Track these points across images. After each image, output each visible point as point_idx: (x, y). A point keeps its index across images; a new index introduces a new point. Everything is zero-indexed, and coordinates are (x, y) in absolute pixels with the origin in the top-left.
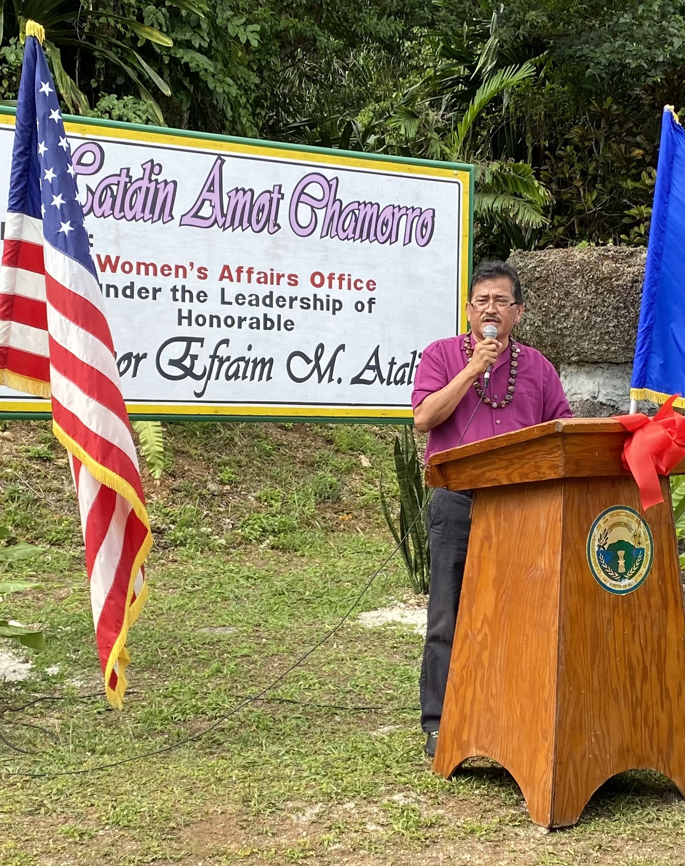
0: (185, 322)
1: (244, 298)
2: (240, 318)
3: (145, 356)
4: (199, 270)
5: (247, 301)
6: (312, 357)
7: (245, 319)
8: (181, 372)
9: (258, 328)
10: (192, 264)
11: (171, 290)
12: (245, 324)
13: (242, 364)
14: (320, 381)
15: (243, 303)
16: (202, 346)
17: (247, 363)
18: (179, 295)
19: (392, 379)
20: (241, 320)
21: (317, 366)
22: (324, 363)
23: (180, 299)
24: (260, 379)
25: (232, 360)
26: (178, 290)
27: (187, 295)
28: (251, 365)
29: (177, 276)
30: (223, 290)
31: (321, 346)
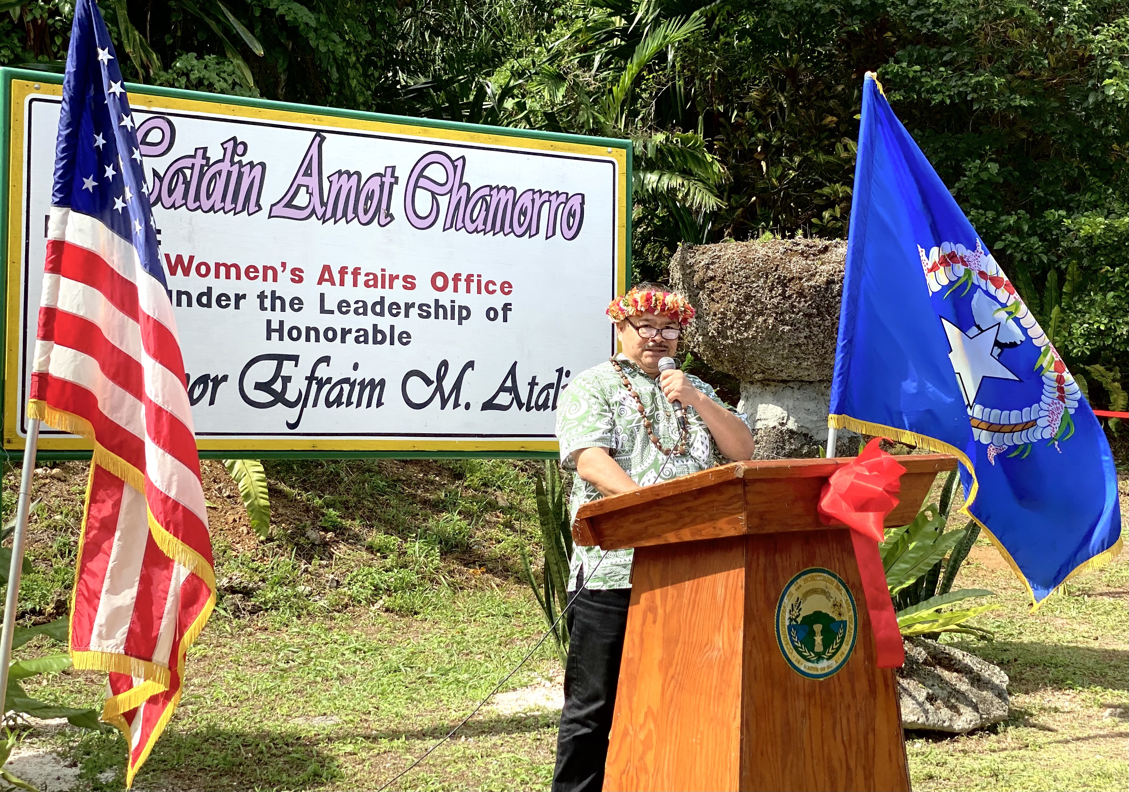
0: (275, 336)
1: (349, 305)
2: (343, 330)
3: (225, 378)
4: (293, 271)
5: (352, 309)
6: (433, 377)
7: (350, 331)
8: (270, 398)
9: (366, 342)
10: (284, 265)
11: (258, 297)
12: (350, 338)
13: (346, 387)
14: (443, 408)
15: (348, 312)
16: (296, 366)
17: (352, 385)
18: (267, 303)
19: (533, 404)
20: (345, 332)
21: (439, 388)
22: (448, 384)
23: (269, 308)
24: (369, 405)
25: (333, 382)
26: (266, 297)
27: (278, 302)
28: (357, 388)
29: (265, 279)
30: (322, 295)
31: (444, 364)
